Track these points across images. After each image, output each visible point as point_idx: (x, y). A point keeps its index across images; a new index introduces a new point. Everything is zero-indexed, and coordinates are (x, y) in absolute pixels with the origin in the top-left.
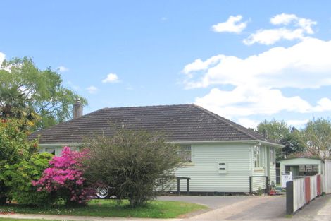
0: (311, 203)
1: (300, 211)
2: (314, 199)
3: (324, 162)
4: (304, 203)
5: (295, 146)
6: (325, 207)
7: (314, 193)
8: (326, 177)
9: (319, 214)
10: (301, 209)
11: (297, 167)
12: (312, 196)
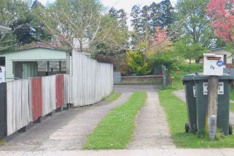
0: (43, 121)
1: (22, 134)
2: (50, 114)
3: (71, 54)
4: (31, 120)
5: (38, 30)
6: (65, 128)
7: (51, 106)
8: (75, 78)
9: (52, 138)
10: (23, 130)
11: (34, 64)
12: (46, 110)
